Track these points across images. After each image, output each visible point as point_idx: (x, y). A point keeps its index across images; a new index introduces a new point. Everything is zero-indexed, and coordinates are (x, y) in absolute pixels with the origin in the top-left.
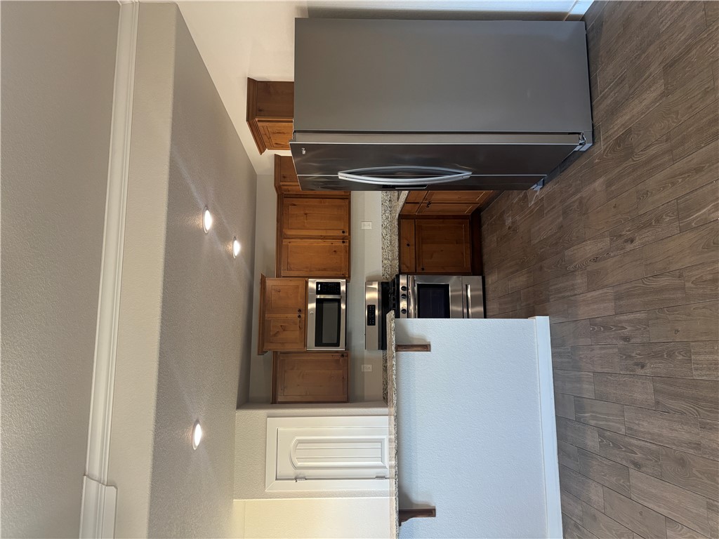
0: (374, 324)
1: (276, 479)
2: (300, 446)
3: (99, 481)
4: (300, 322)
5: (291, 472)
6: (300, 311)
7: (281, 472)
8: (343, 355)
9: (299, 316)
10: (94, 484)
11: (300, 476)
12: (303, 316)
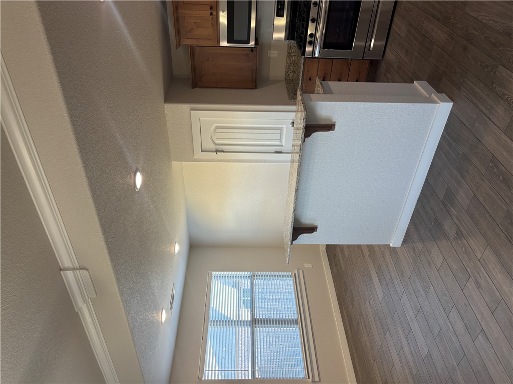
0: (283, 17)
1: (202, 151)
2: (218, 130)
3: (74, 269)
4: (212, 19)
5: (213, 147)
6: (211, 8)
7: (205, 147)
8: (252, 49)
9: (211, 14)
10: (70, 274)
11: (219, 150)
12: (215, 13)
